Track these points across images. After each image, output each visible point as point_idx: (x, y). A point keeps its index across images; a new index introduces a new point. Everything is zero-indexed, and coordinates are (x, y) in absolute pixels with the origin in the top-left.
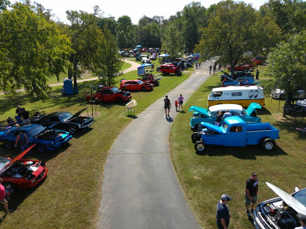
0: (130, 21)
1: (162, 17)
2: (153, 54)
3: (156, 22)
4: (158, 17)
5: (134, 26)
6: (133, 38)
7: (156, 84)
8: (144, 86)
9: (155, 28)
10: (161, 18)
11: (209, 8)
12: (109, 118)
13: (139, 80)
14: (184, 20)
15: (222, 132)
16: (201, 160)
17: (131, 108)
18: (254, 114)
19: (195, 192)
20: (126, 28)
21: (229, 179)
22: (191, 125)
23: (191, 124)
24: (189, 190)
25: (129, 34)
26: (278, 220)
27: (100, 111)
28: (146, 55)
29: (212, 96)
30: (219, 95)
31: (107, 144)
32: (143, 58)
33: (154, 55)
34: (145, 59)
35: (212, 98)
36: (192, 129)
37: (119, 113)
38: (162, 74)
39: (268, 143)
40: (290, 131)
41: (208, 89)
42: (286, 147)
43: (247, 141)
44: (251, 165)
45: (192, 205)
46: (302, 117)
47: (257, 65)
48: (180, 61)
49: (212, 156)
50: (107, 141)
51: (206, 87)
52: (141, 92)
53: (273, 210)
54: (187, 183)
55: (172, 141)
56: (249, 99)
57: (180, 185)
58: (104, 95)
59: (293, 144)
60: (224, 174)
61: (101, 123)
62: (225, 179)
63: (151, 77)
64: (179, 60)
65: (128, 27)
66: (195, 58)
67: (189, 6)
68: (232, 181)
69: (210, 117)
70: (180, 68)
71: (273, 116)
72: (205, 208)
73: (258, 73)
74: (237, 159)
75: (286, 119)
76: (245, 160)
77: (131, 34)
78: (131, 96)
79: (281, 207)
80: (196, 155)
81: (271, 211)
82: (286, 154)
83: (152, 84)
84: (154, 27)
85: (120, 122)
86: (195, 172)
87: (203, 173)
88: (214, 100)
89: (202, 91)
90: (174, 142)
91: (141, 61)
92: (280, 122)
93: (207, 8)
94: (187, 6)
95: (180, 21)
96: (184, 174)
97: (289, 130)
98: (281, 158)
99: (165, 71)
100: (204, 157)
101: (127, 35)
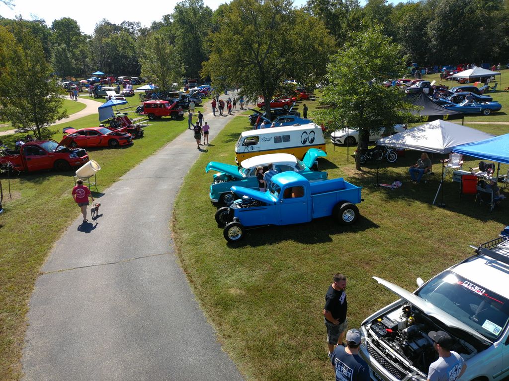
0: (77, 28)
1: (138, 23)
2: (128, 85)
3: (128, 33)
4: (130, 24)
5: (86, 37)
6: (87, 60)
7: (138, 133)
8: (114, 137)
9: (127, 41)
10: (135, 26)
11: (217, 10)
12: (39, 201)
13: (102, 128)
14: (177, 29)
15: (270, 200)
16: (239, 256)
17: (88, 178)
18: (314, 168)
19: (236, 321)
20: (70, 40)
21: (294, 282)
22: (211, 196)
23: (212, 194)
24: (223, 320)
25: (77, 52)
26: (403, 346)
27: (20, 189)
28: (113, 88)
29: (243, 145)
30: (254, 143)
31: (36, 254)
32: (109, 93)
33: (129, 88)
34: (112, 94)
35: (243, 149)
36: (214, 204)
37: (63, 190)
38: (147, 118)
39: (346, 211)
40: (373, 189)
41: (232, 138)
42: (373, 214)
43: (313, 212)
44: (326, 252)
45: (234, 349)
46: (385, 168)
47: (301, 100)
48: (179, 95)
49: (259, 246)
50: (37, 248)
51: (229, 136)
52: (109, 149)
53: (392, 329)
54: (218, 306)
55: (179, 231)
56: (303, 145)
57: (205, 313)
58: (26, 158)
59: (383, 209)
60: (283, 275)
61: (22, 213)
62: (288, 285)
63: (126, 122)
64: (177, 94)
65: (74, 39)
66: (203, 92)
67: (183, 5)
68: (300, 286)
69: (244, 178)
70: (180, 107)
71: (342, 170)
72: (260, 350)
73: (306, 109)
74: (300, 245)
75: (361, 172)
76: (314, 245)
77: (82, 52)
78: (88, 157)
79: (403, 321)
80: (228, 248)
81: (387, 331)
82: (376, 226)
83: (129, 135)
84: (125, 40)
85: (66, 206)
86: (230, 281)
87: (246, 280)
88: (246, 151)
89: (222, 142)
90: (183, 231)
91: (104, 98)
92: (354, 178)
93: (213, 10)
94: (181, 5)
95: (171, 31)
96: (209, 288)
97: (370, 188)
98: (370, 233)
99: (153, 113)
100: (242, 250)
101: (74, 54)
